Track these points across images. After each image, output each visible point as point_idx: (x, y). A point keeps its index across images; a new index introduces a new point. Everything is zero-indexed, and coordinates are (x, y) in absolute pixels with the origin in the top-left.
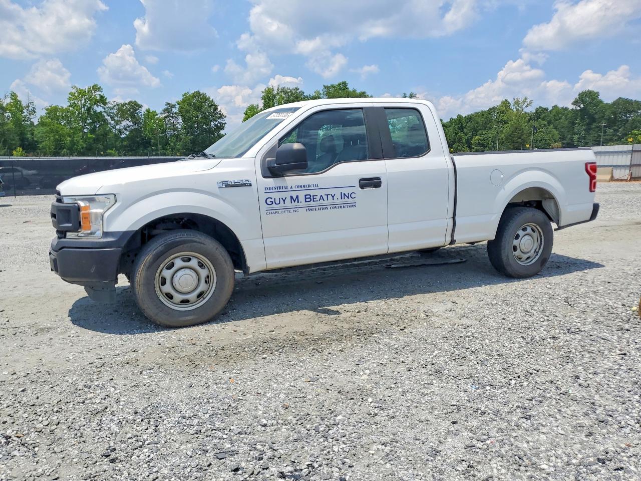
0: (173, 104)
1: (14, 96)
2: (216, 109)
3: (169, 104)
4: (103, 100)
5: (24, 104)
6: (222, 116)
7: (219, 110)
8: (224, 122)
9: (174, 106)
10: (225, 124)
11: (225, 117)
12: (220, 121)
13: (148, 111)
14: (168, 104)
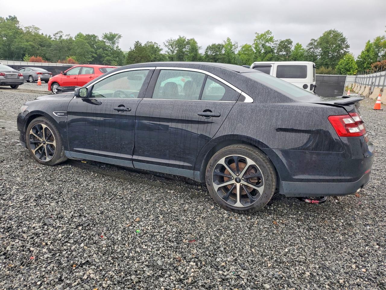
0: (316, 39)
1: (229, 39)
2: (344, 42)
3: (314, 40)
4: (271, 39)
5: (233, 44)
6: (348, 47)
7: (345, 43)
8: (348, 51)
9: (315, 41)
10: (348, 52)
11: (349, 47)
12: (345, 49)
13: (298, 44)
14: (312, 40)
